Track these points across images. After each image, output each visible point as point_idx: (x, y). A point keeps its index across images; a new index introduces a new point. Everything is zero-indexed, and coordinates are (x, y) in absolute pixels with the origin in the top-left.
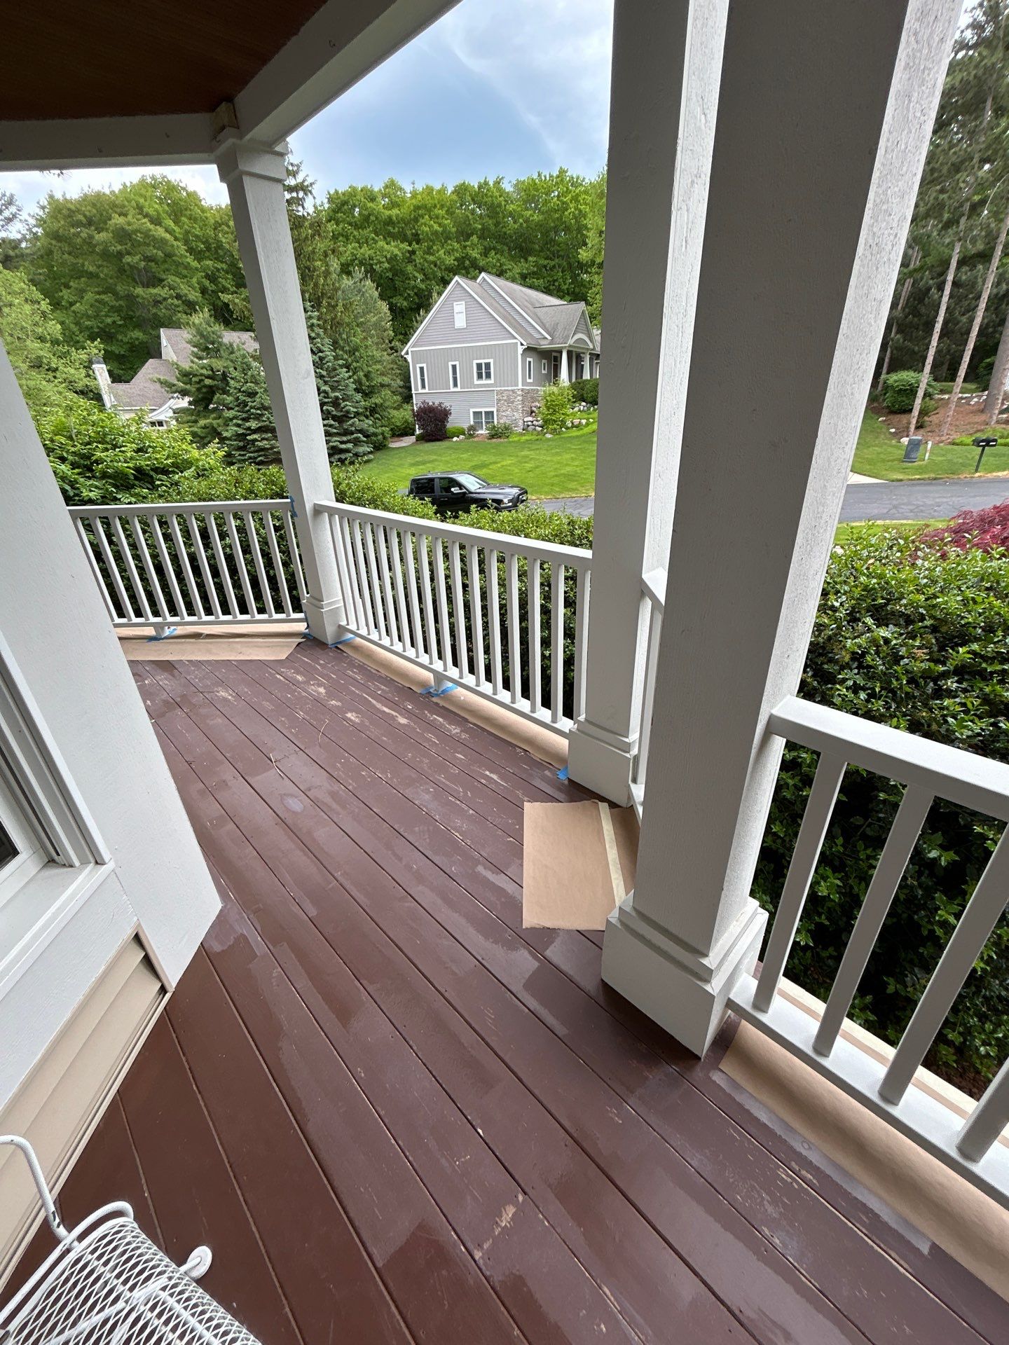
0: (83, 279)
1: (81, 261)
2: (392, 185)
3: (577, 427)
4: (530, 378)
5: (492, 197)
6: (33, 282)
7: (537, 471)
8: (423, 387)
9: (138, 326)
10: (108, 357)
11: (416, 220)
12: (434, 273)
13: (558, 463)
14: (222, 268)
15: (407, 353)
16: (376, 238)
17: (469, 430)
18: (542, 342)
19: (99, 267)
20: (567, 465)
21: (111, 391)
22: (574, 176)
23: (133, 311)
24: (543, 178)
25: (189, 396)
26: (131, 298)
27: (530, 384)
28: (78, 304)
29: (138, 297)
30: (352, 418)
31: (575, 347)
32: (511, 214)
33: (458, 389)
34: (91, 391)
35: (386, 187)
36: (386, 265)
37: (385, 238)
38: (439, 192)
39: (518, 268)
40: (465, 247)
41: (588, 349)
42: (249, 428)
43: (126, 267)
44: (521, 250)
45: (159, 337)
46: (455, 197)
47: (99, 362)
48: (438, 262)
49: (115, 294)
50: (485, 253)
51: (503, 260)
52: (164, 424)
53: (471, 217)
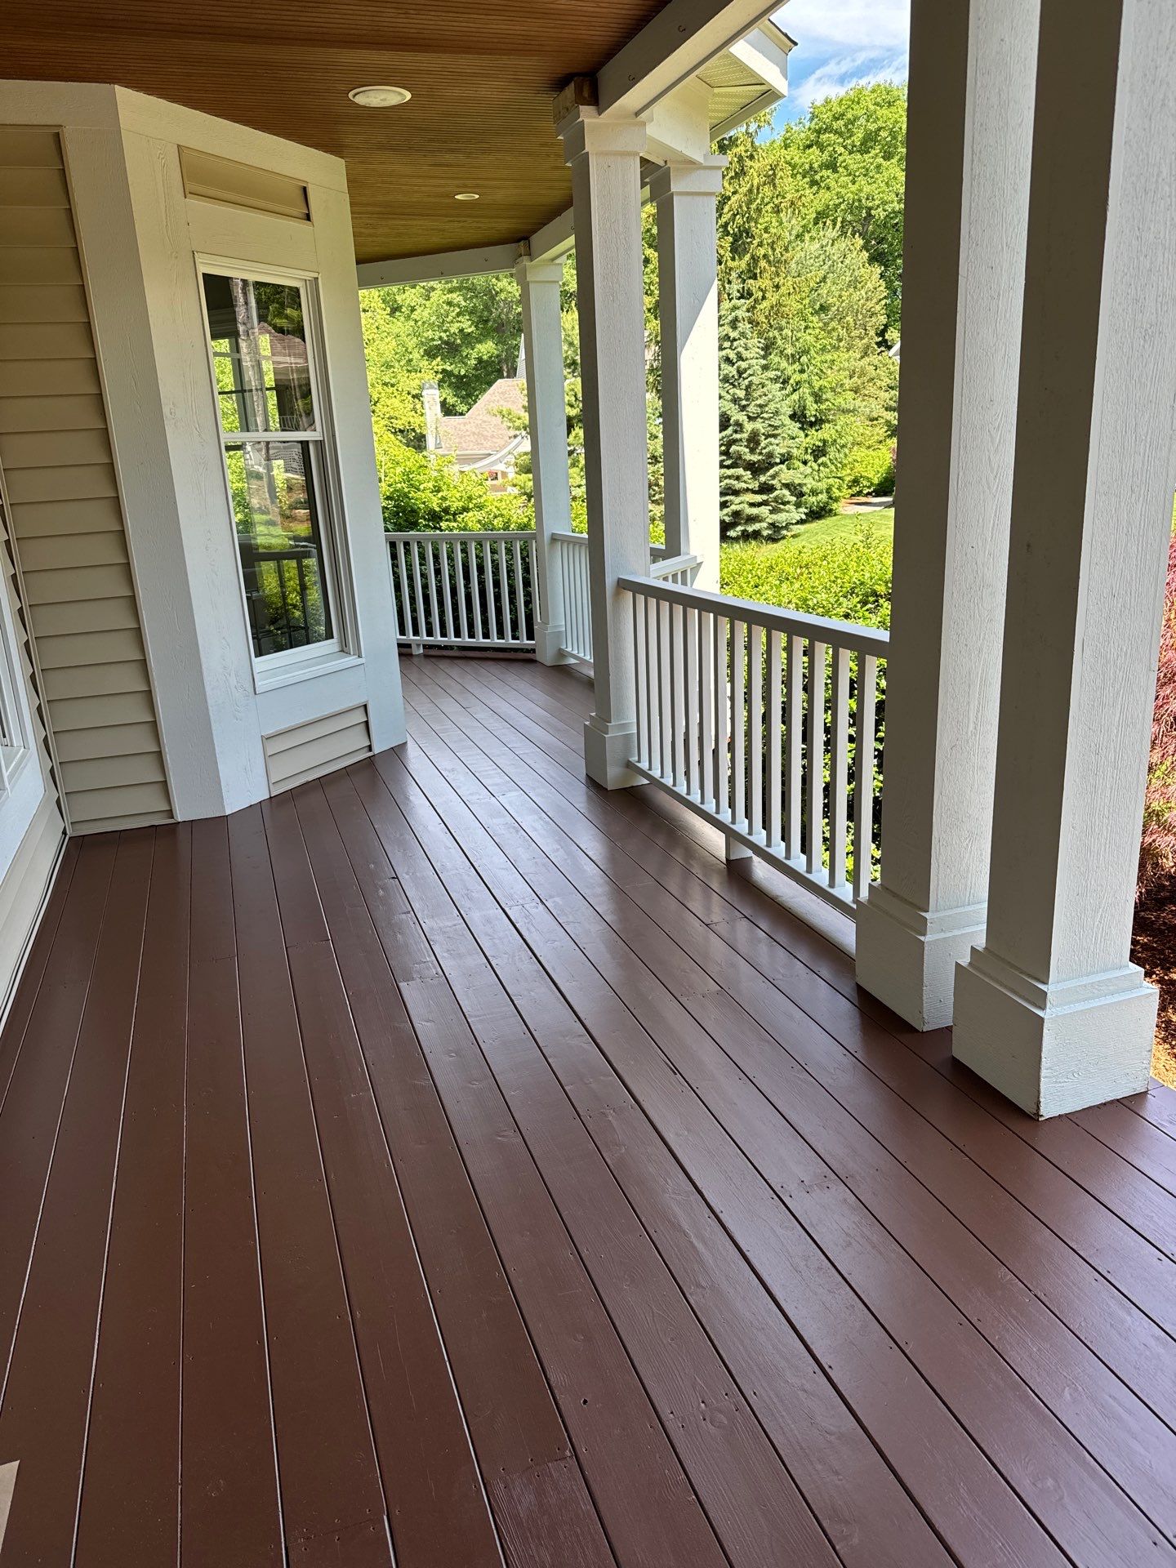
10: (445, 381)
21: (439, 428)
23: (490, 312)
28: (422, 309)
30: (777, 464)
34: (413, 429)
47: (431, 387)
52: (499, 476)
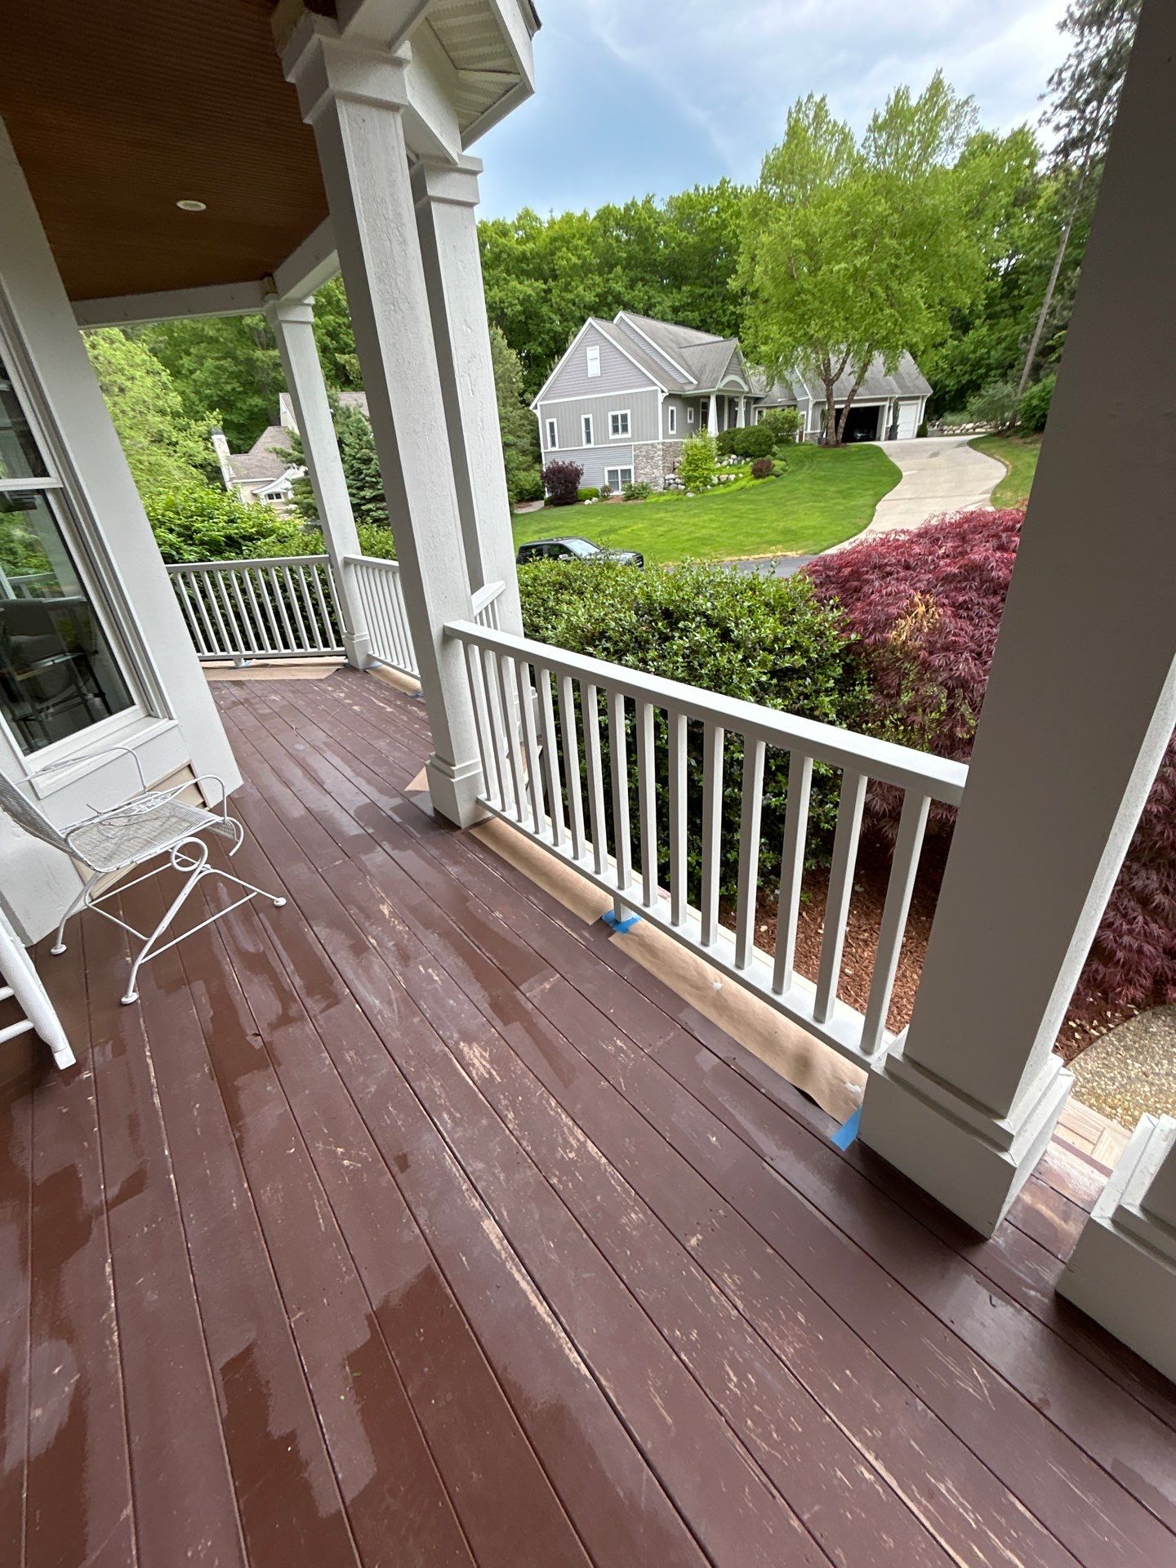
0: (202, 345)
1: (200, 325)
2: (526, 215)
3: (724, 483)
4: (672, 428)
5: (639, 219)
6: (154, 352)
7: (669, 536)
8: (553, 444)
9: (259, 390)
10: (227, 427)
11: (553, 254)
12: (572, 312)
13: (695, 525)
14: (344, 323)
15: (536, 407)
16: (508, 278)
17: (603, 491)
18: (687, 388)
19: (218, 330)
20: (704, 527)
21: (230, 463)
22: (739, 187)
23: (252, 376)
24: (701, 192)
25: (305, 465)
26: (250, 362)
27: (672, 437)
28: (198, 372)
29: (257, 360)
31: (725, 391)
32: (661, 237)
33: (592, 446)
34: (210, 464)
35: (520, 218)
36: (519, 308)
37: (518, 277)
38: (579, 219)
39: (667, 302)
40: (608, 280)
41: (743, 393)
42: (364, 498)
43: (247, 329)
44: (676, 279)
45: (278, 403)
46: (596, 224)
47: (217, 433)
48: (577, 300)
49: (235, 358)
50: (631, 286)
51: (652, 292)
53: (615, 245)
